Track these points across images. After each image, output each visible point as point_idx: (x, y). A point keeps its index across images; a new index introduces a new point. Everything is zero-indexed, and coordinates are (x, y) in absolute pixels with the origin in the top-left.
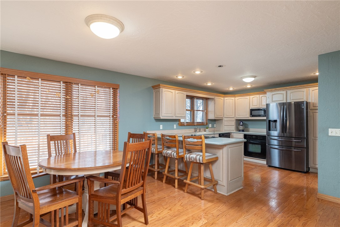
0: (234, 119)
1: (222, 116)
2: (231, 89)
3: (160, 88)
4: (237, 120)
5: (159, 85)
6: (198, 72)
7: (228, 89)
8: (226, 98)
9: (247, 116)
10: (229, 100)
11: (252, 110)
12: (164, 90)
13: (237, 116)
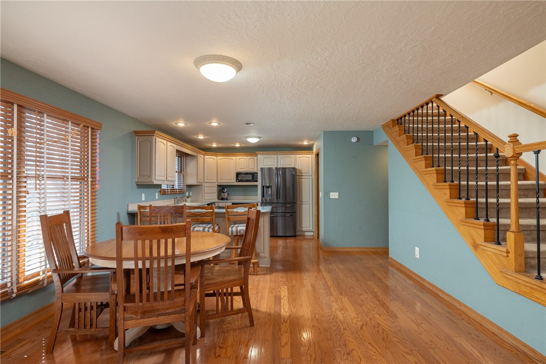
0: (216, 185)
1: (202, 181)
2: (214, 145)
3: (153, 136)
4: (219, 186)
5: (154, 132)
6: (215, 124)
7: (210, 145)
8: (206, 157)
9: (232, 180)
10: (210, 159)
11: (238, 174)
12: (158, 140)
13: (219, 181)
